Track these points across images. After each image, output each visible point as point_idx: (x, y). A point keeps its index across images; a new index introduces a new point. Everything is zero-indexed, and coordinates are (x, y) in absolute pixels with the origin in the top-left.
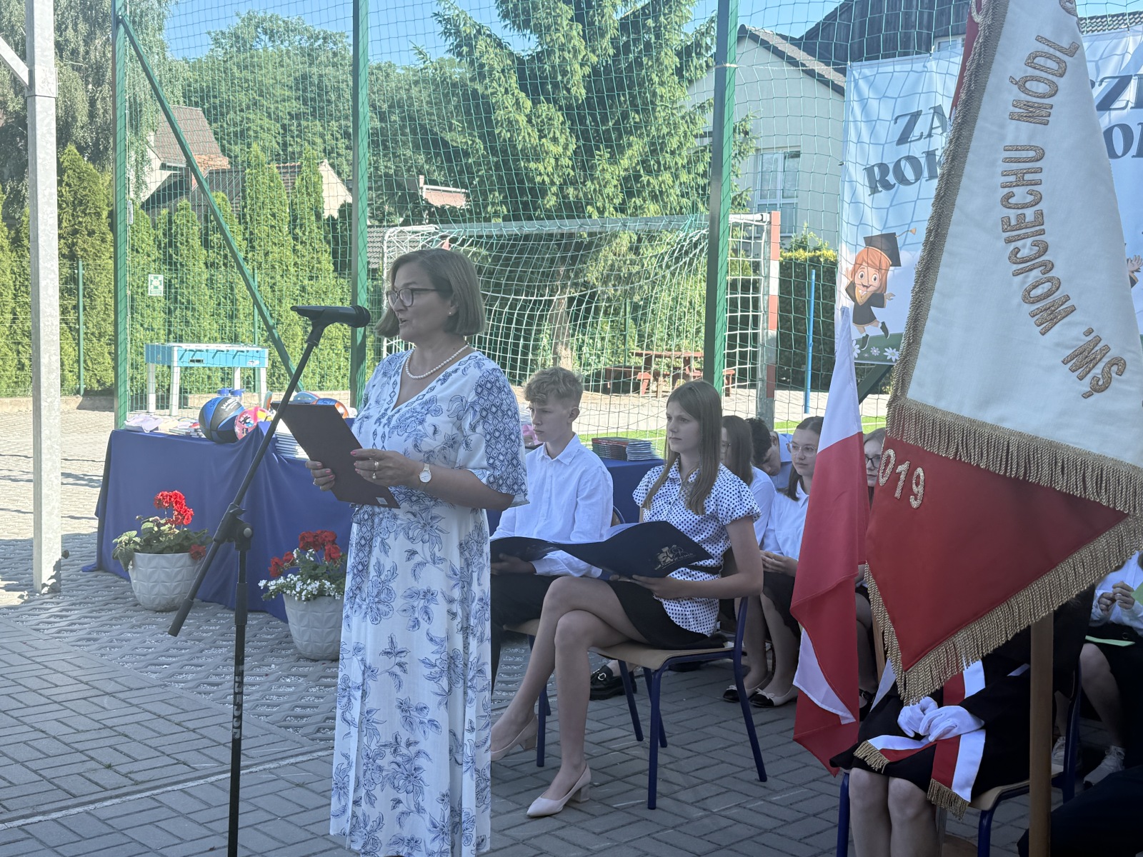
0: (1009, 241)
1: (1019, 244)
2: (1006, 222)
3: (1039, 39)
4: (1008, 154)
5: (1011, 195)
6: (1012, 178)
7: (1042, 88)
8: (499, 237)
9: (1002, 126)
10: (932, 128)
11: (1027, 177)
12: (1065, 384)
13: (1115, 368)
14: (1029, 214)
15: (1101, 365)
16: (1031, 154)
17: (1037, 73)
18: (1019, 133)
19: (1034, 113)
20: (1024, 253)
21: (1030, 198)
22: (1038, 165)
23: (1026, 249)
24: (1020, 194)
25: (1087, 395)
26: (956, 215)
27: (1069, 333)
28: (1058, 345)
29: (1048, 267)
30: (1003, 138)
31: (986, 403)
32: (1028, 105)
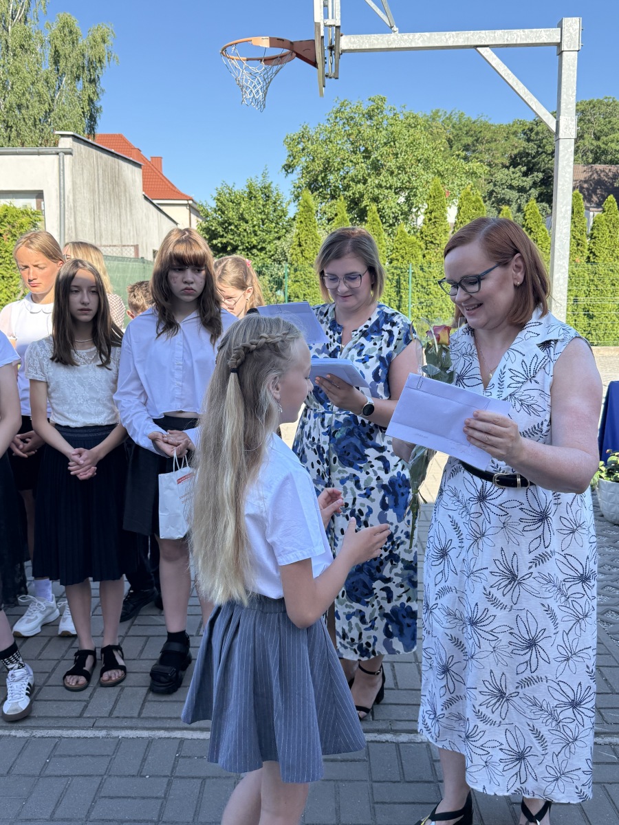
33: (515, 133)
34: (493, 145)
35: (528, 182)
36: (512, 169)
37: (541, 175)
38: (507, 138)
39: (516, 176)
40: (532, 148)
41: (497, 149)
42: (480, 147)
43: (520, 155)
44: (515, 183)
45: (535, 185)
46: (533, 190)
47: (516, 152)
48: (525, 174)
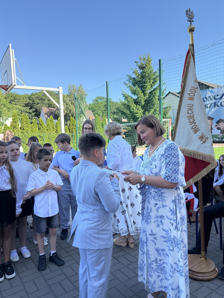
0: (189, 119)
1: (190, 120)
2: (188, 116)
3: (192, 87)
4: (188, 106)
5: (189, 112)
6: (189, 109)
7: (192, 95)
8: (129, 125)
9: (187, 101)
11: (191, 109)
12: (199, 142)
13: (207, 139)
14: (192, 115)
15: (204, 138)
16: (191, 105)
17: (192, 92)
18: (190, 102)
19: (191, 99)
20: (191, 121)
21: (192, 112)
22: (193, 107)
23: (191, 120)
24: (190, 112)
25: (202, 144)
26: (180, 116)
27: (199, 134)
28: (197, 136)
29: (195, 123)
30: (187, 103)
31: (186, 146)
32: (190, 98)
33: (26, 97)
34: (20, 100)
35: (31, 111)
36: (26, 107)
37: (34, 109)
38: (23, 99)
39: (27, 109)
40: (31, 102)
41: (21, 102)
42: (16, 101)
43: (28, 104)
44: (27, 111)
45: (33, 112)
46: (33, 113)
47: (27, 103)
48: (30, 109)
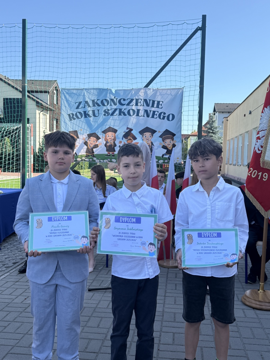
10: (85, 106)
